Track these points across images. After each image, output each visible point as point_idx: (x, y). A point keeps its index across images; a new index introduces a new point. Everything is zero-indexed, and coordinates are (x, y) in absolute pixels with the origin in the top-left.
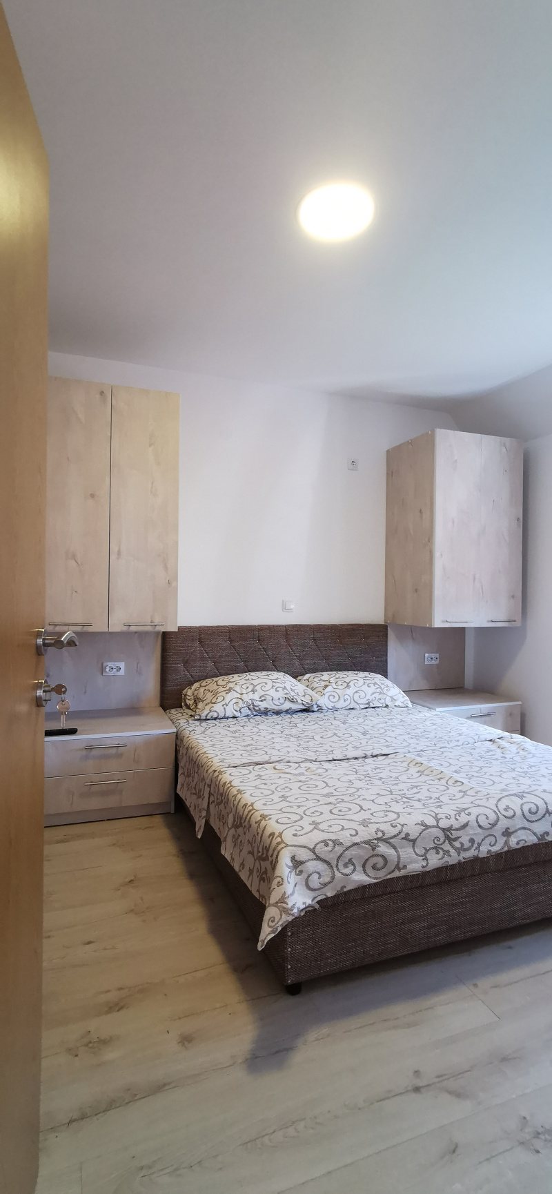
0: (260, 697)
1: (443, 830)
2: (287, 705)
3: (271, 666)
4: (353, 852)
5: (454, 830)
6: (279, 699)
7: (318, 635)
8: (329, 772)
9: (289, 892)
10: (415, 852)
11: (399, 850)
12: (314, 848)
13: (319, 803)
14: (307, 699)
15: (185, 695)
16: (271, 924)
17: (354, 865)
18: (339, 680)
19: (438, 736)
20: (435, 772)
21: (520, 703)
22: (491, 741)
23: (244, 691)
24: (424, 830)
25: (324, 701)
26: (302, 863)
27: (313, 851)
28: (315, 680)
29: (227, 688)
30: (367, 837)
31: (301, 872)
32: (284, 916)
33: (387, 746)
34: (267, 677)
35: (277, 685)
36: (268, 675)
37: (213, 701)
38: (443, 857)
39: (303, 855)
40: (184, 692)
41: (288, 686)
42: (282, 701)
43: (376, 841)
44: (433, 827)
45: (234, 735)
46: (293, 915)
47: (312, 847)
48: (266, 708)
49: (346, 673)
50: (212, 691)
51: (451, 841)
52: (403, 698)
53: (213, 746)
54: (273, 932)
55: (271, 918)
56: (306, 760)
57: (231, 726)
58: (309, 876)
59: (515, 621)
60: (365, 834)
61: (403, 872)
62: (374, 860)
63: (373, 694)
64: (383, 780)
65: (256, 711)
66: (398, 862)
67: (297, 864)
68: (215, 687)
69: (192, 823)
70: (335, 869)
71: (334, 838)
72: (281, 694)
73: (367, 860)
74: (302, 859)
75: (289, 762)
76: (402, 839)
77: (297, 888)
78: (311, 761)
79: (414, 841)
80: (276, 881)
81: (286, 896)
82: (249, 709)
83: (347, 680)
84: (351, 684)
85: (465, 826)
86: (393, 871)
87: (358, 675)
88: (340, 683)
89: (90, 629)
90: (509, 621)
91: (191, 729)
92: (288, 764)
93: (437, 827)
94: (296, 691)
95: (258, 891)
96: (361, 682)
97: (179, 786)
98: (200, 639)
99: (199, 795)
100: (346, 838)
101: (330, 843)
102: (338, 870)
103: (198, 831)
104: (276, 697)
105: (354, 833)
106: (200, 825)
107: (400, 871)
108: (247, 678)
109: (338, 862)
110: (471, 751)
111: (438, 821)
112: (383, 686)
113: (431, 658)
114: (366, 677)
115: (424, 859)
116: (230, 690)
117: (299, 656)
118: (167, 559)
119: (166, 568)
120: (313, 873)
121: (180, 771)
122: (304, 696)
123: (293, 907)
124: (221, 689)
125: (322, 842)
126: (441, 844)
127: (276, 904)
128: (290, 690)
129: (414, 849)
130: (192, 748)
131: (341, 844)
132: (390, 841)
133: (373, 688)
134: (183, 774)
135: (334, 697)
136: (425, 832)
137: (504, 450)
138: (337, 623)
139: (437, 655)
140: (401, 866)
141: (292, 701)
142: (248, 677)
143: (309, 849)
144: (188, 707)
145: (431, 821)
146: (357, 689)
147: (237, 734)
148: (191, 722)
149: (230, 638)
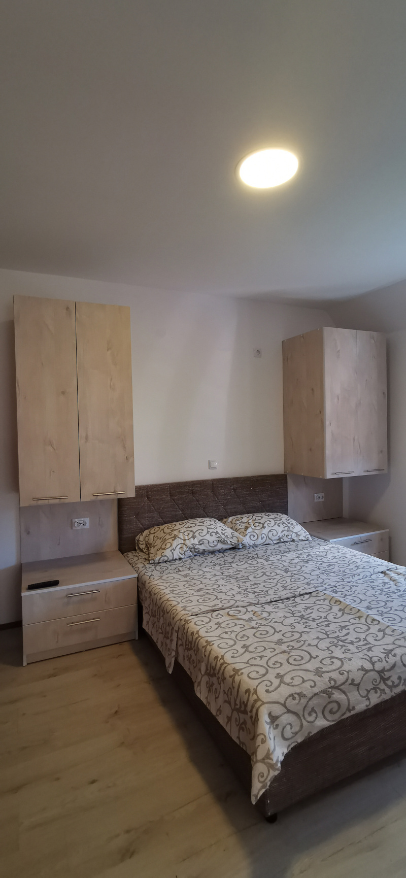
0: (199, 542)
1: (378, 672)
2: (220, 546)
3: (202, 512)
4: (314, 701)
5: (386, 671)
6: (213, 542)
7: (236, 486)
8: (272, 615)
9: (272, 748)
10: (360, 694)
11: (348, 694)
12: (285, 703)
13: (275, 653)
14: (234, 541)
15: (138, 541)
16: (262, 779)
17: (316, 712)
18: (256, 521)
19: (341, 569)
20: (354, 611)
21: (388, 530)
22: (382, 572)
23: (187, 538)
24: (364, 675)
25: (247, 540)
26: (277, 718)
27: (284, 705)
28: (238, 522)
29: (173, 536)
30: (323, 687)
31: (277, 725)
32: (271, 771)
33: (308, 584)
34: (202, 524)
35: (211, 531)
36: (203, 523)
37: (163, 547)
38: (381, 695)
39: (277, 710)
40: (137, 538)
41: (219, 530)
42: (216, 543)
43: (330, 690)
44: (371, 670)
45: (186, 579)
46: (278, 769)
47: (283, 702)
48: (204, 550)
49: (259, 514)
50: (160, 538)
51: (384, 680)
52: (303, 533)
53: (172, 591)
54: (263, 787)
55: (260, 774)
56: (251, 604)
57: (181, 569)
58: (283, 729)
59: (384, 470)
60: (322, 683)
61: (353, 713)
62: (330, 707)
63: (283, 531)
64: (316, 621)
65: (196, 552)
66: (349, 705)
67: (273, 719)
68: (162, 535)
69: (161, 660)
70: (302, 718)
71: (298, 691)
72: (214, 538)
73: (325, 707)
74: (277, 715)
75: (237, 607)
76: (350, 684)
77: (276, 741)
78: (254, 604)
79: (358, 685)
80: (259, 738)
81: (271, 752)
82: (191, 551)
83: (262, 521)
84: (266, 525)
85: (394, 666)
86: (345, 713)
87: (270, 517)
88: (257, 524)
89: (67, 501)
90: (379, 470)
91: (149, 574)
92: (237, 609)
93: (374, 670)
94: (225, 534)
95: (238, 738)
96: (273, 523)
97: (144, 623)
98: (147, 496)
99: (167, 636)
100: (307, 689)
101: (296, 696)
102: (305, 719)
103: (169, 667)
104: (211, 541)
105: (313, 684)
106: (170, 662)
107: (350, 712)
108: (186, 526)
109: (304, 711)
110: (372, 584)
111: (373, 664)
112: (289, 525)
113: (319, 497)
114: (275, 518)
115: (366, 699)
116: (175, 537)
117: (224, 503)
118: (125, 440)
119: (124, 447)
120: (287, 725)
121: (144, 611)
122: (232, 538)
123: (277, 762)
124: (168, 537)
125: (290, 696)
126: (378, 685)
127: (263, 761)
128: (221, 534)
129: (358, 691)
130: (155, 594)
131: (305, 696)
132: (341, 687)
133: (282, 527)
134: (148, 613)
135: (254, 536)
136: (366, 676)
137: (373, 341)
138: (250, 476)
139: (323, 494)
140: (351, 708)
141: (224, 542)
142: (188, 524)
143: (281, 704)
144: (141, 550)
145: (368, 666)
146: (271, 528)
147: (188, 578)
148: (147, 566)
149: (170, 493)
